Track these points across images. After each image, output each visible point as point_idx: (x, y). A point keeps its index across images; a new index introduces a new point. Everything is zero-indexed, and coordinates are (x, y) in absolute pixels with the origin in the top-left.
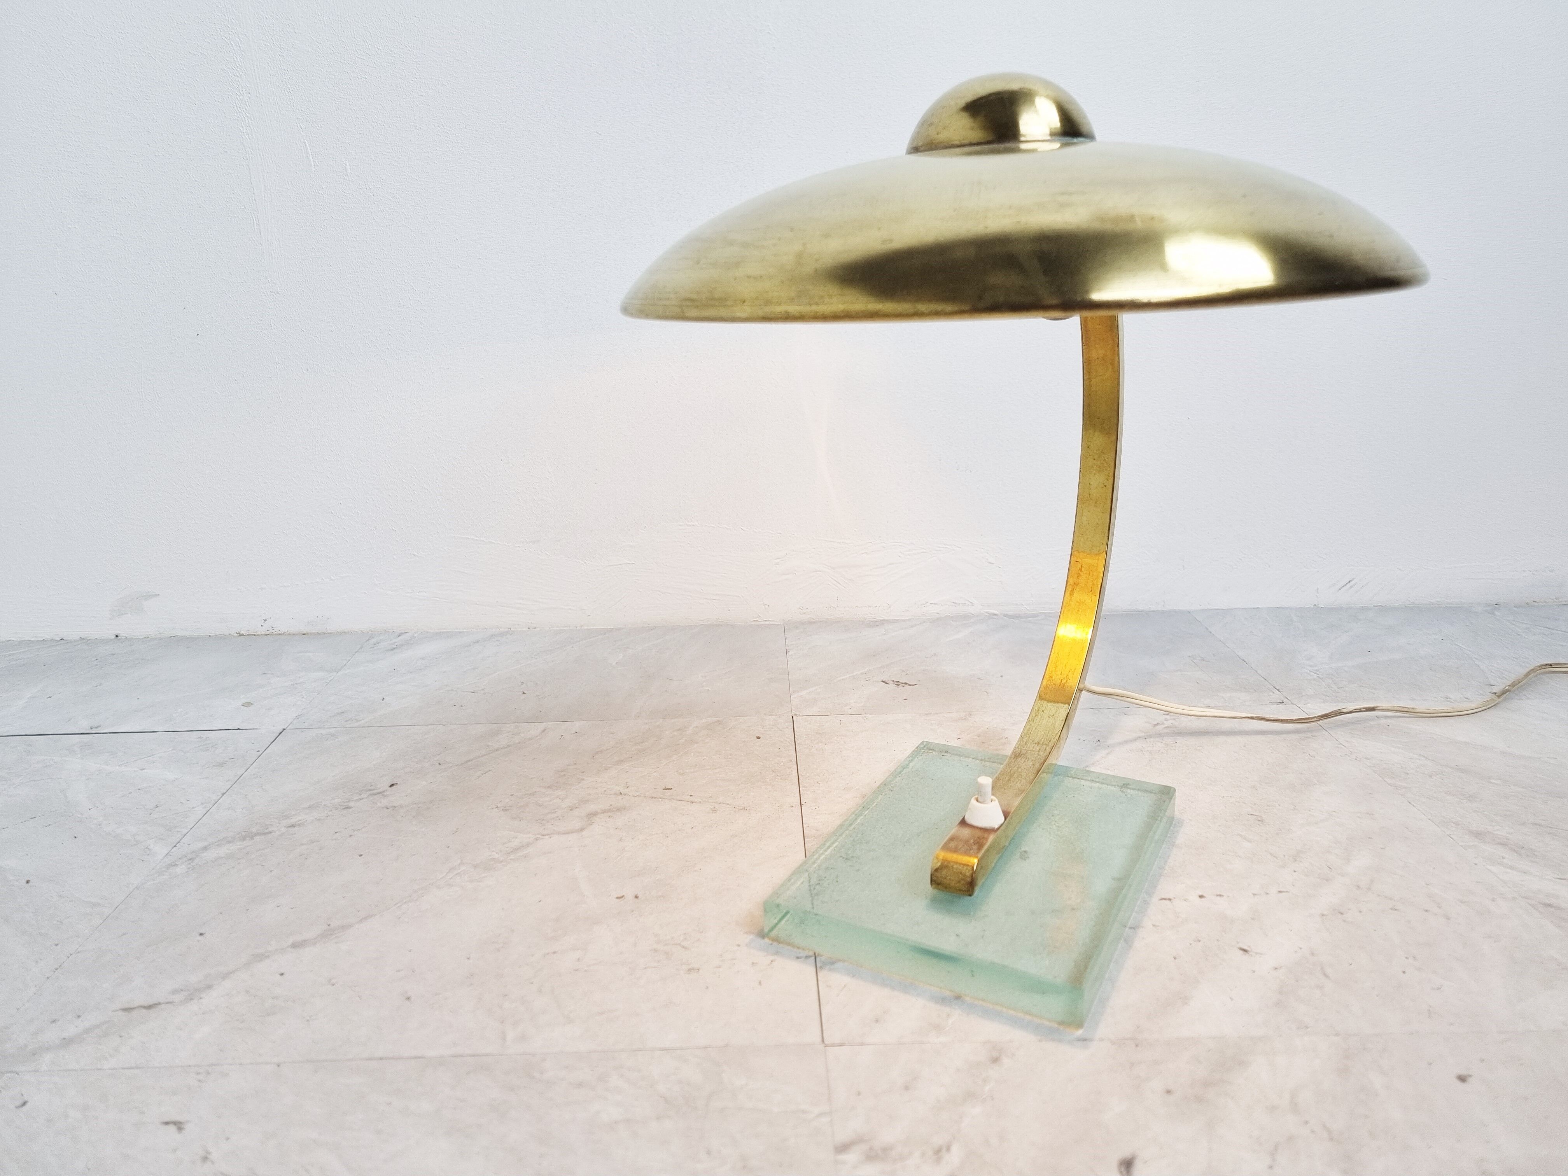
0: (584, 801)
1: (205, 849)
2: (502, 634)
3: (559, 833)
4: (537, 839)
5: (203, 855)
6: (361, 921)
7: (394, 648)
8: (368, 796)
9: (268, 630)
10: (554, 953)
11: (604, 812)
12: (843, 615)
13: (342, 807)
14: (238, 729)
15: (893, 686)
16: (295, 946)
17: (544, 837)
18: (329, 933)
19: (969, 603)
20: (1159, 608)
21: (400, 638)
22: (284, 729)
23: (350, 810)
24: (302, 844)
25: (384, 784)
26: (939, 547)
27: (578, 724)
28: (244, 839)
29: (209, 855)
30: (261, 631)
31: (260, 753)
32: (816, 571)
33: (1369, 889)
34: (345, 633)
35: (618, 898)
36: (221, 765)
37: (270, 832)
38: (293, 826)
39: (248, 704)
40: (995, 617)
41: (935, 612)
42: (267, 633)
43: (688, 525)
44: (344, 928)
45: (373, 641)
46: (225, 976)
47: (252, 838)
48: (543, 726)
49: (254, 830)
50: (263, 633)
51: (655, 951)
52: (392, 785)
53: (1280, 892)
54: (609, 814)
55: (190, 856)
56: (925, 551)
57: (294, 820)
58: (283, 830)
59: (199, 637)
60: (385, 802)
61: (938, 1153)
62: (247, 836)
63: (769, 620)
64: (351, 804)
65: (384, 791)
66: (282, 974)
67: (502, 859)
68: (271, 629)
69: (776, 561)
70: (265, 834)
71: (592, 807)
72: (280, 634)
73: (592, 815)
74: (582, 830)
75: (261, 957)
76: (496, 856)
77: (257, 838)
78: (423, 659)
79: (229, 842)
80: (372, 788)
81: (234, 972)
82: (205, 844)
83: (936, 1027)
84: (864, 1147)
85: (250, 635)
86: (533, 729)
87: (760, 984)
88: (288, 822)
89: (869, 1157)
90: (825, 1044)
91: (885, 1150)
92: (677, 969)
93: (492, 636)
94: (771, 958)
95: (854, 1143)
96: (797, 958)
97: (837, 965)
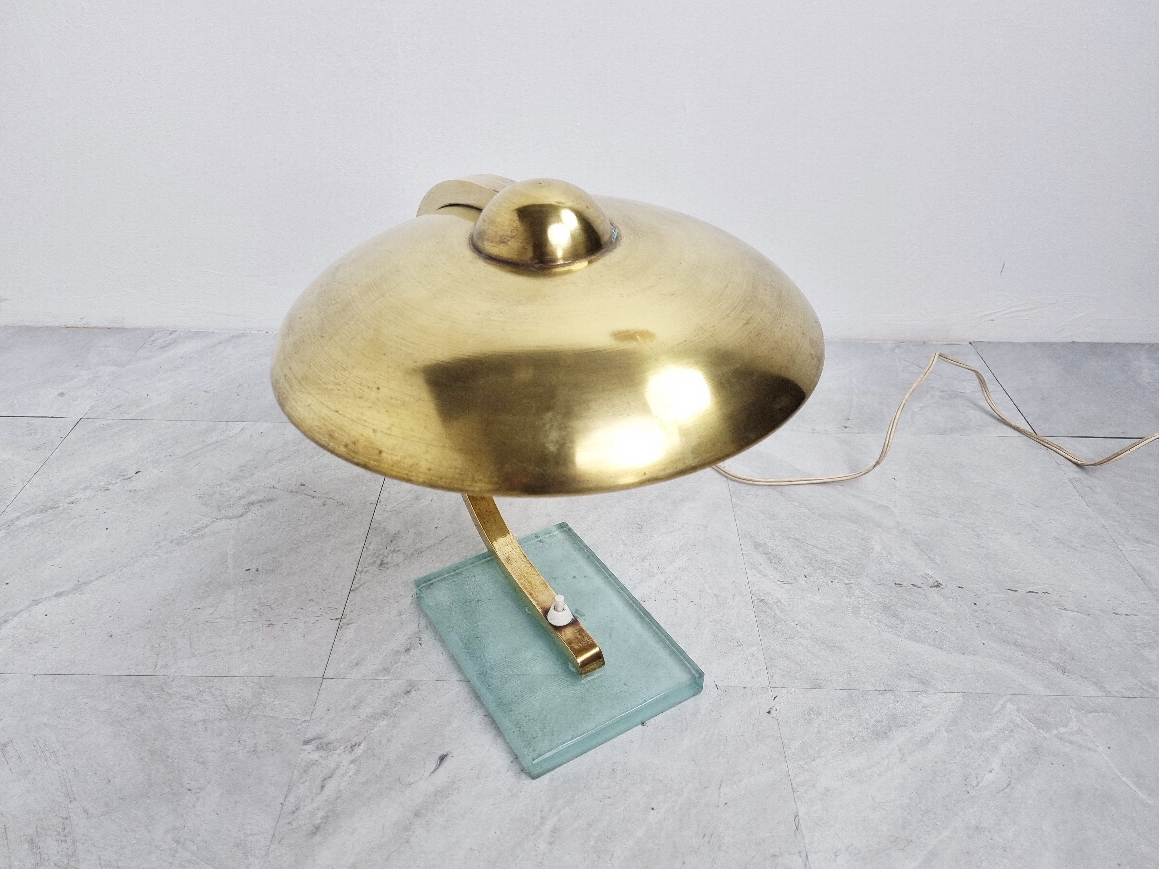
0: (249, 492)
1: (18, 518)
2: (239, 336)
3: (227, 518)
4: (212, 522)
5: (16, 523)
6: (97, 579)
7: (165, 346)
8: (121, 481)
9: (85, 325)
10: (199, 608)
11: (259, 502)
13: (105, 489)
14: (52, 417)
16: (57, 595)
17: (217, 520)
18: (77, 588)
21: (172, 336)
22: (81, 419)
23: (108, 491)
24: (75, 518)
25: (132, 473)
27: (265, 425)
28: (41, 512)
29: (20, 523)
30: (80, 324)
31: (63, 439)
34: (136, 329)
35: (247, 570)
36: (38, 448)
37: (58, 507)
38: (72, 503)
39: (62, 394)
44: (87, 583)
45: (153, 338)
46: (15, 614)
47: (47, 511)
48: (242, 425)
49: (49, 505)
50: (82, 326)
51: (255, 610)
52: (137, 472)
54: (262, 504)
55: (9, 524)
57: (73, 498)
58: (66, 506)
60: (130, 486)
61: (353, 746)
62: (44, 509)
64: (110, 487)
65: (131, 477)
66: (46, 615)
67: (188, 536)
68: (86, 324)
70: (55, 508)
71: (253, 498)
72: (92, 328)
73: (252, 503)
74: (241, 516)
75: (37, 602)
76: (186, 534)
77: (50, 511)
78: (182, 358)
79: (33, 514)
80: (125, 473)
81: (20, 612)
82: (19, 514)
83: (386, 670)
84: (318, 742)
85: (73, 327)
86: (235, 428)
87: (304, 637)
88: (69, 499)
89: (318, 748)
90: (324, 678)
91: (328, 744)
92: (263, 624)
93: (232, 337)
94: (316, 619)
95: (314, 739)
96: (331, 619)
97: (350, 626)
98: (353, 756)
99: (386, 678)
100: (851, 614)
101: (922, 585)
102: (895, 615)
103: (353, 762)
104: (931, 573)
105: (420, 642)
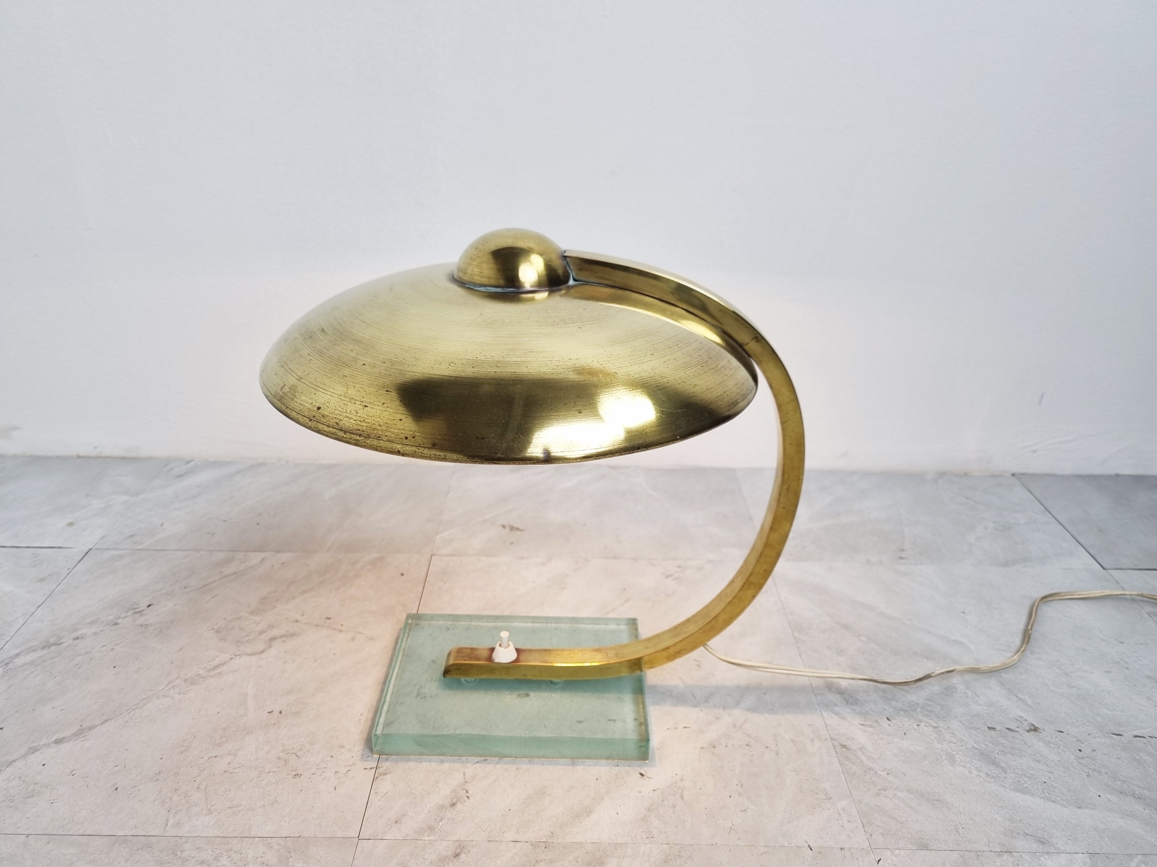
0: (271, 627)
1: (17, 655)
2: (259, 465)
3: (247, 654)
4: (231, 659)
5: (15, 660)
6: (102, 724)
7: (181, 475)
8: (132, 615)
9: (98, 454)
10: (215, 757)
11: (282, 637)
13: (113, 623)
14: (60, 547)
15: (507, 530)
16: (56, 742)
17: (237, 657)
18: (80, 733)
21: (189, 465)
22: (91, 549)
23: (118, 626)
24: (80, 655)
25: (143, 606)
27: (286, 555)
28: (44, 648)
29: (19, 661)
30: (94, 453)
31: (70, 570)
33: (741, 727)
34: (152, 458)
35: (269, 713)
36: (42, 580)
37: (61, 643)
38: (77, 638)
39: (71, 524)
42: (97, 456)
44: (91, 728)
45: (169, 467)
46: (10, 764)
47: (50, 647)
48: (262, 555)
49: (52, 640)
50: (95, 456)
51: (279, 758)
52: (149, 606)
53: (685, 727)
54: (284, 639)
55: (7, 661)
57: (78, 633)
58: (71, 641)
60: (141, 620)
62: (46, 646)
64: (120, 621)
65: (143, 611)
66: (44, 765)
67: (204, 675)
68: (100, 453)
71: (275, 632)
72: (107, 457)
73: (273, 639)
74: (263, 652)
75: (34, 750)
76: (201, 672)
77: (53, 648)
78: (198, 486)
79: (34, 651)
80: (136, 606)
81: (15, 761)
83: (431, 828)
85: (86, 457)
86: (255, 558)
87: (335, 789)
88: (74, 635)
90: (360, 838)
92: (288, 774)
93: (251, 467)
94: (348, 768)
96: (365, 769)
97: (387, 776)
99: (430, 838)
100: (946, 762)
101: (1017, 729)
102: (994, 763)
104: (1024, 716)
105: (467, 795)
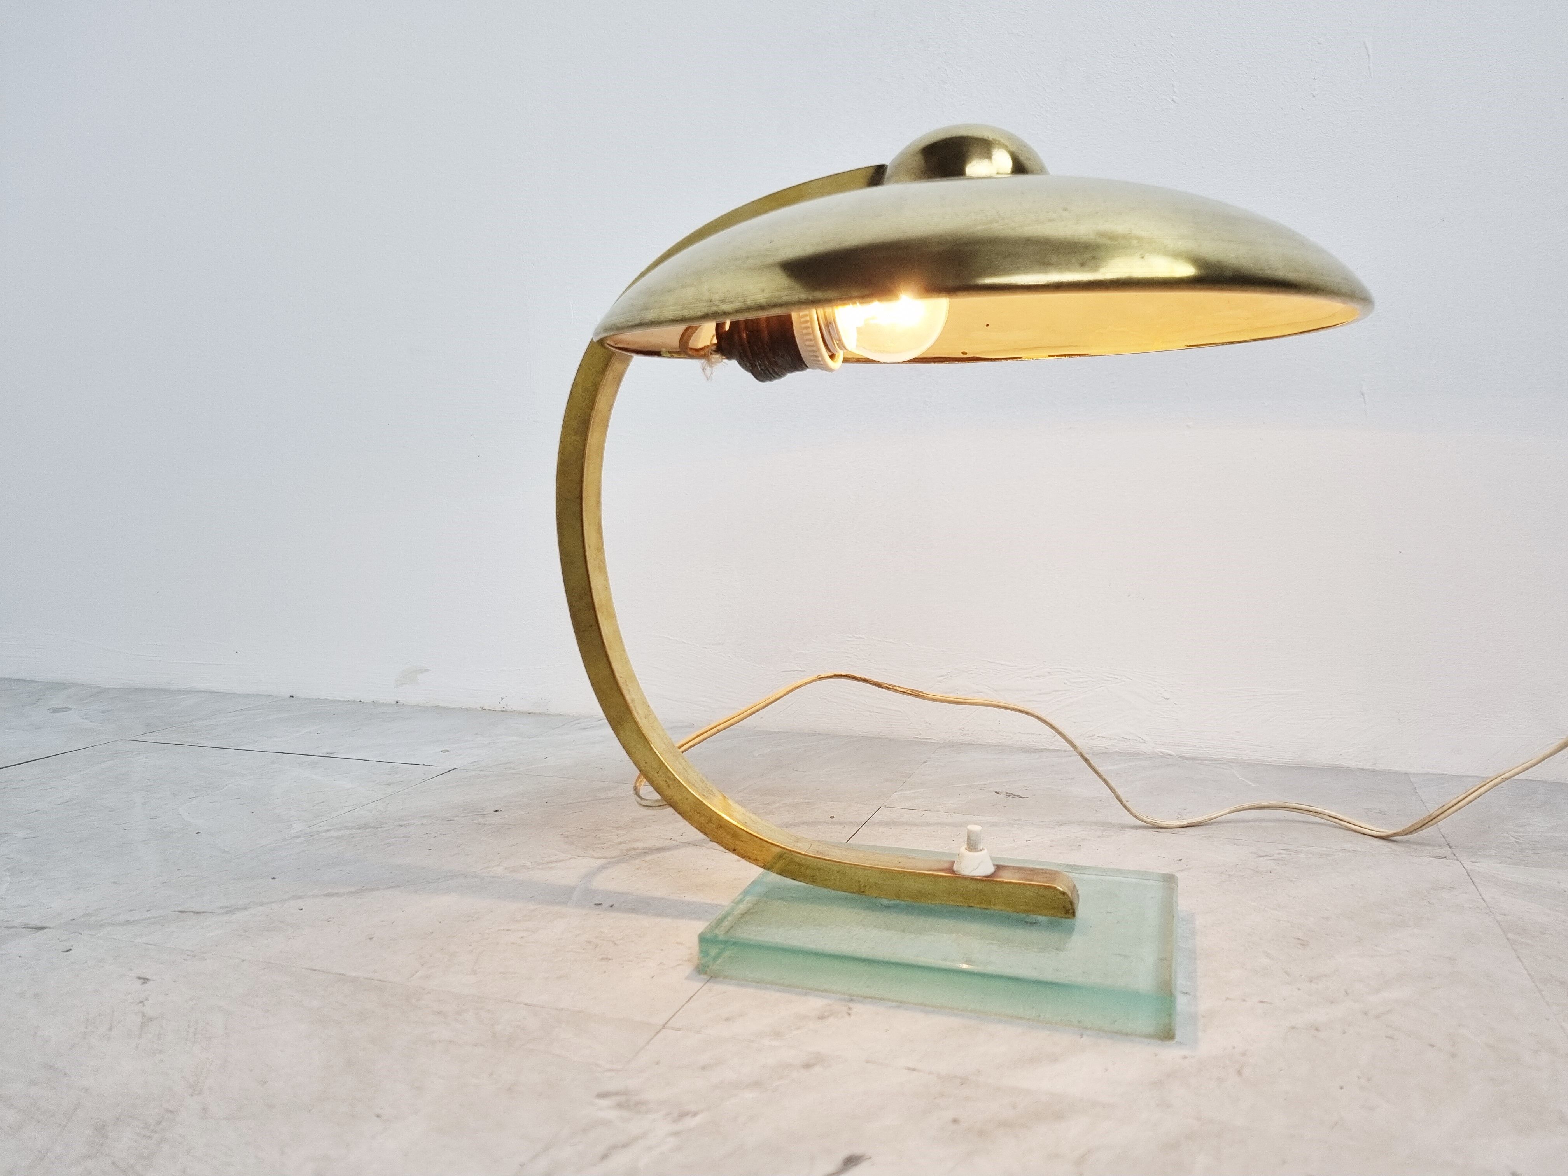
1: (328, 831)
3: (594, 857)
4: (570, 858)
6: (388, 888)
7: (588, 728)
8: (473, 815)
9: (504, 707)
10: (508, 930)
11: (646, 848)
12: (1004, 741)
13: (447, 820)
14: (424, 765)
15: (1003, 796)
16: (327, 895)
17: (579, 858)
18: (358, 892)
19: (1141, 741)
20: (1368, 766)
22: (456, 768)
23: (451, 822)
25: (490, 810)
26: (1108, 677)
28: (360, 828)
31: (424, 780)
32: (978, 693)
33: (1377, 1017)
34: (561, 715)
35: (597, 904)
36: (390, 784)
37: (382, 827)
38: (401, 826)
39: (446, 751)
40: (1170, 757)
41: (1103, 746)
42: (503, 709)
43: (856, 638)
44: (373, 890)
45: (577, 722)
46: (263, 904)
49: (372, 825)
50: (500, 709)
51: (589, 942)
52: (497, 811)
53: (1262, 1002)
55: (314, 834)
56: (1092, 680)
57: (405, 823)
58: (392, 827)
59: (454, 709)
60: (481, 820)
61: (683, 1115)
63: (929, 739)
64: (456, 818)
65: (487, 814)
66: (301, 910)
67: (532, 866)
68: (506, 706)
69: (939, 679)
70: (378, 828)
72: (512, 712)
73: (634, 849)
75: (298, 898)
76: (529, 864)
77: (369, 829)
79: (348, 829)
80: (481, 810)
81: (272, 903)
83: (777, 1034)
84: (623, 1098)
85: (490, 710)
88: (399, 823)
89: (620, 1106)
90: (666, 1026)
91: (638, 1104)
92: (594, 957)
93: (674, 728)
95: (617, 1094)
98: (678, 1127)
99: (773, 1043)
103: (676, 1134)
